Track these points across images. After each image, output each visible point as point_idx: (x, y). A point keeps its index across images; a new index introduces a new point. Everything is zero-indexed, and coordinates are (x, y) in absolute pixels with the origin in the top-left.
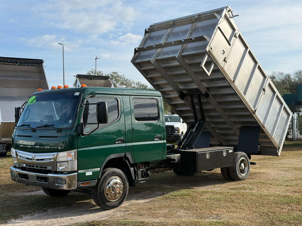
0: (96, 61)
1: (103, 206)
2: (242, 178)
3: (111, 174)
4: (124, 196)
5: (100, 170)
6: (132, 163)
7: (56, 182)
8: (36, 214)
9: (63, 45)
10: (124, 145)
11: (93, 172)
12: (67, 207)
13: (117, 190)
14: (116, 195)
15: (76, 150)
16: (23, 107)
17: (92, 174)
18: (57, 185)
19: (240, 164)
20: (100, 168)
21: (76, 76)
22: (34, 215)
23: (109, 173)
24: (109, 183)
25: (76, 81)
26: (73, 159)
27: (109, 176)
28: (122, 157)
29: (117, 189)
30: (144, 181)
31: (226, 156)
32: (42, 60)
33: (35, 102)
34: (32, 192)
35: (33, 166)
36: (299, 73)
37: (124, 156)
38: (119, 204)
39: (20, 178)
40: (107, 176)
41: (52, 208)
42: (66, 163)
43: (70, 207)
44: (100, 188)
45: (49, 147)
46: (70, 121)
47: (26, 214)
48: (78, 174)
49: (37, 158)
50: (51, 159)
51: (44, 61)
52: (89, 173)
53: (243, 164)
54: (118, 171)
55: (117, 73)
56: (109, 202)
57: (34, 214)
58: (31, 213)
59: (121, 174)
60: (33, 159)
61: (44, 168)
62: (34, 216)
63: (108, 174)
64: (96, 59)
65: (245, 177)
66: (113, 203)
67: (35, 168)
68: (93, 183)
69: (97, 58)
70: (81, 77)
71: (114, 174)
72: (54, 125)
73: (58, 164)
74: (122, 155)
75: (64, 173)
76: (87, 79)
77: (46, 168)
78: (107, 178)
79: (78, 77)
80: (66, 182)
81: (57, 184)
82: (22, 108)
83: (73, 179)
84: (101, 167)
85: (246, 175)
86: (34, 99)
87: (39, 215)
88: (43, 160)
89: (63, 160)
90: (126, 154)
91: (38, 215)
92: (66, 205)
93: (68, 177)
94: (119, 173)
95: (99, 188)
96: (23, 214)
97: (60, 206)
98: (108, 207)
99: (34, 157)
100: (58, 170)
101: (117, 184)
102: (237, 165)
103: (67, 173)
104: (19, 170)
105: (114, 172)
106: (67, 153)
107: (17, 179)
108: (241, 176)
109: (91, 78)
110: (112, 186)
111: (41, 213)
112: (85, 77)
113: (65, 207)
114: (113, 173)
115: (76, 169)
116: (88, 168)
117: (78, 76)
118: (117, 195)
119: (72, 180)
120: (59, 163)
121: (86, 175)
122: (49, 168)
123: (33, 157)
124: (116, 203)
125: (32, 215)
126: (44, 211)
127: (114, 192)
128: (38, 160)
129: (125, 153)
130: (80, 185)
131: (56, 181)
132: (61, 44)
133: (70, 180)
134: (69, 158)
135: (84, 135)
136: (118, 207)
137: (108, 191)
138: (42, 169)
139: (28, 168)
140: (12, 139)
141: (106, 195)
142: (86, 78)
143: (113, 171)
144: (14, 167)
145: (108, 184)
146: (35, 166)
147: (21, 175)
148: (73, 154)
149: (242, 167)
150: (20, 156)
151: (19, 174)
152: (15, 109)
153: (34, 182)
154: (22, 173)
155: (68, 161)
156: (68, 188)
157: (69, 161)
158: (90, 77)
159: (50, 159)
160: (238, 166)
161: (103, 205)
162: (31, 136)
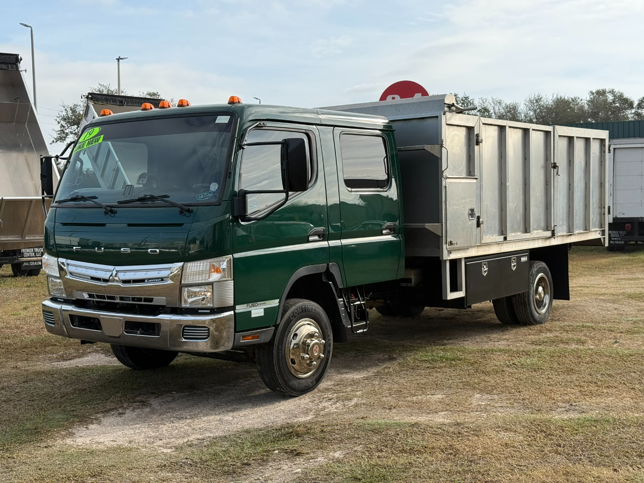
0: (119, 65)
1: (283, 389)
2: (540, 318)
3: (298, 314)
4: (324, 363)
5: (279, 305)
6: (340, 287)
7: (183, 335)
8: (128, 411)
9: (30, 27)
10: (324, 244)
11: (265, 309)
12: (187, 393)
13: (315, 350)
14: (313, 362)
15: (231, 256)
16: (66, 155)
17: (263, 314)
18: (184, 340)
19: (537, 289)
20: (278, 300)
21: (87, 97)
22: (124, 414)
23: (296, 311)
24: (296, 335)
25: (88, 107)
26: (225, 279)
27: (295, 318)
28: (320, 274)
29: (314, 348)
30: (363, 329)
31: (516, 269)
32: (17, 56)
33: (101, 141)
34: (70, 359)
35: (113, 298)
36: (537, 101)
37: (324, 270)
38: (317, 383)
39: (73, 326)
40: (292, 319)
41: (157, 397)
42: (209, 288)
43: (195, 394)
44: (278, 347)
45: (158, 251)
46: (214, 187)
47: (106, 412)
48: (235, 313)
49: (122, 276)
50: (165, 279)
51: (21, 58)
52: (257, 311)
53: (540, 289)
54: (313, 307)
55: (159, 95)
56: (295, 378)
57: (124, 411)
58: (115, 408)
59: (319, 314)
60: (114, 281)
61: (145, 301)
62: (125, 416)
63: (293, 313)
64: (118, 60)
65: (545, 317)
66: (303, 380)
67: (118, 301)
68: (265, 336)
69: (121, 57)
70: (97, 100)
71: (304, 314)
72: (168, 197)
73: (185, 292)
74: (321, 268)
75: (200, 311)
76: (112, 103)
77: (151, 300)
78: (292, 322)
79: (92, 99)
80: (209, 333)
81: (185, 338)
82: (64, 156)
83: (223, 325)
84: (281, 297)
85: (546, 312)
86: (99, 134)
87: (135, 413)
88: (142, 281)
89: (197, 282)
90: (330, 265)
91: (134, 415)
92: (185, 389)
93: (213, 321)
94: (315, 311)
95: (275, 348)
96: (98, 413)
97: (172, 391)
98: (294, 390)
99: (114, 274)
100: (184, 305)
101: (313, 338)
102: (532, 289)
103: (209, 311)
104: (72, 307)
105: (305, 308)
106: (210, 262)
107: (65, 329)
108: (538, 315)
109: (121, 102)
110: (303, 343)
111: (139, 408)
112: (107, 99)
113: (183, 392)
114: (302, 311)
115: (231, 303)
116: (254, 299)
117: (90, 96)
118: (315, 363)
119: (222, 329)
120: (186, 289)
121: (253, 316)
122: (159, 300)
123: (111, 275)
124: (309, 381)
125: (120, 414)
126: (144, 404)
127: (308, 356)
128: (125, 282)
129: (328, 265)
130: (240, 340)
131: (183, 332)
132: (26, 26)
133: (217, 329)
134: (215, 277)
135: (250, 220)
136: (314, 389)
137: (293, 354)
138: (138, 305)
139: (93, 301)
140: (43, 238)
141: (291, 363)
142: (109, 103)
143: (303, 307)
144: (50, 299)
145: (293, 338)
146: (118, 296)
147: (77, 320)
148: (224, 265)
149: (540, 295)
150: (71, 273)
151: (71, 316)
152: (42, 159)
153: (118, 335)
154: (79, 315)
155: (211, 284)
156: (212, 347)
157: (214, 284)
158: (119, 100)
159: (162, 279)
160: (533, 291)
161: (285, 387)
162: (104, 225)
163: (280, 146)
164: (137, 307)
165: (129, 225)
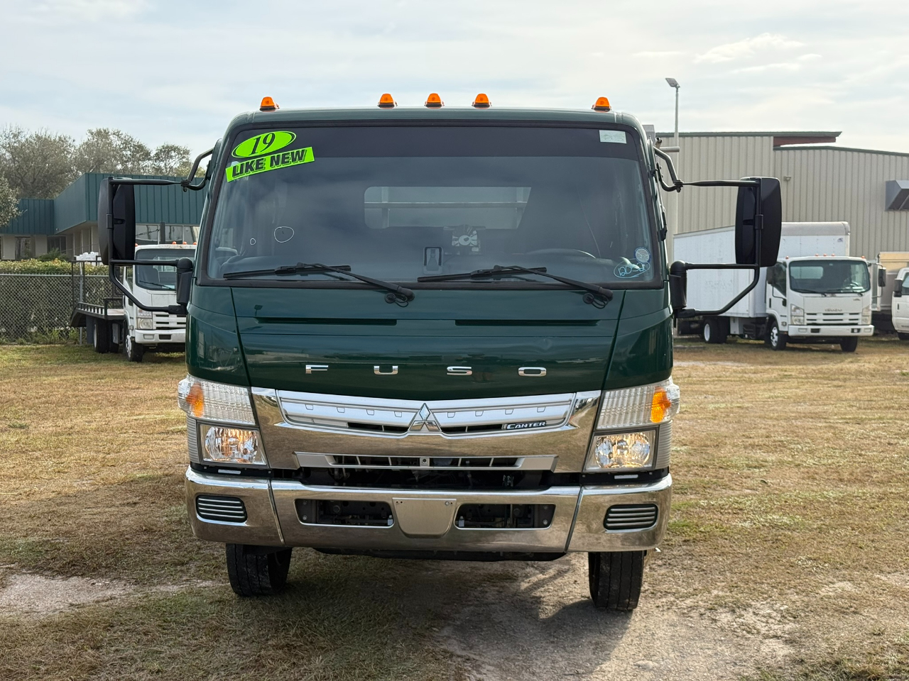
7: (606, 523)
39: (305, 521)
46: (642, 255)
60: (421, 428)
67: (424, 467)
80: (656, 515)
81: (609, 528)
88: (497, 427)
100: (590, 468)
120: (605, 438)
131: (607, 517)
138: (479, 472)
146: (427, 458)
155: (656, 427)
157: (661, 427)
159: (549, 423)
162: (392, 322)
163: (736, 189)
164: (469, 476)
165: (459, 322)
